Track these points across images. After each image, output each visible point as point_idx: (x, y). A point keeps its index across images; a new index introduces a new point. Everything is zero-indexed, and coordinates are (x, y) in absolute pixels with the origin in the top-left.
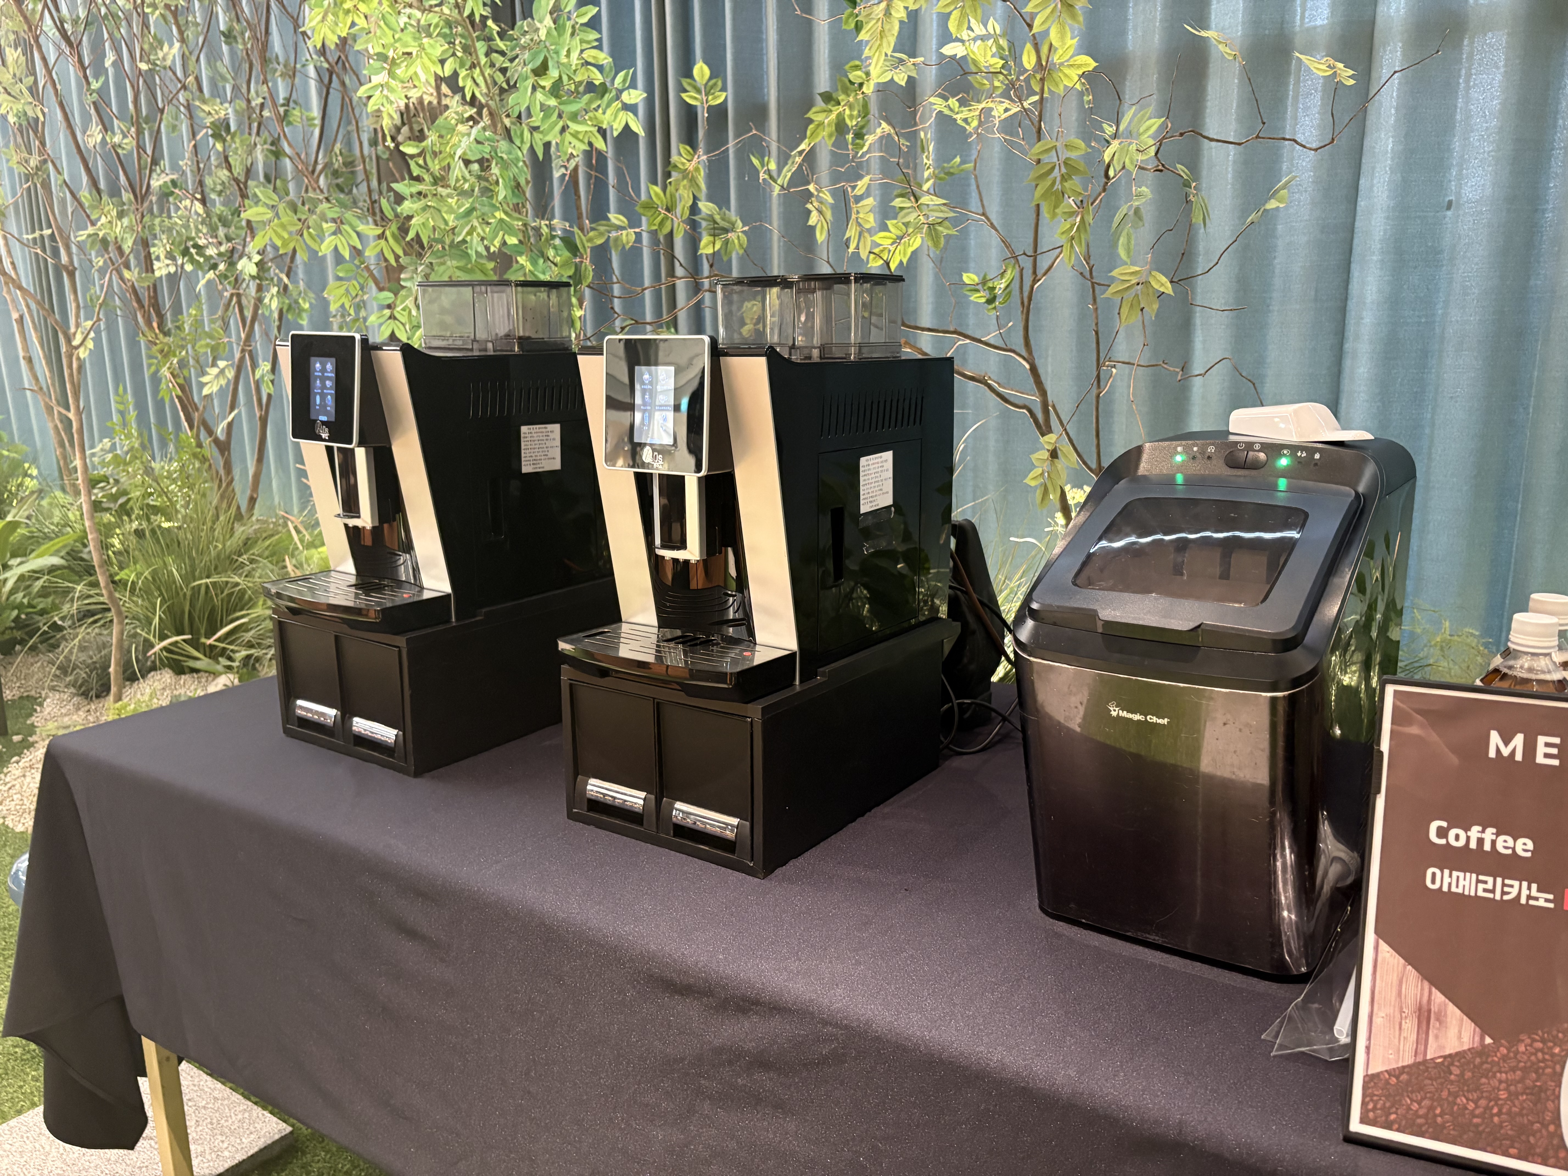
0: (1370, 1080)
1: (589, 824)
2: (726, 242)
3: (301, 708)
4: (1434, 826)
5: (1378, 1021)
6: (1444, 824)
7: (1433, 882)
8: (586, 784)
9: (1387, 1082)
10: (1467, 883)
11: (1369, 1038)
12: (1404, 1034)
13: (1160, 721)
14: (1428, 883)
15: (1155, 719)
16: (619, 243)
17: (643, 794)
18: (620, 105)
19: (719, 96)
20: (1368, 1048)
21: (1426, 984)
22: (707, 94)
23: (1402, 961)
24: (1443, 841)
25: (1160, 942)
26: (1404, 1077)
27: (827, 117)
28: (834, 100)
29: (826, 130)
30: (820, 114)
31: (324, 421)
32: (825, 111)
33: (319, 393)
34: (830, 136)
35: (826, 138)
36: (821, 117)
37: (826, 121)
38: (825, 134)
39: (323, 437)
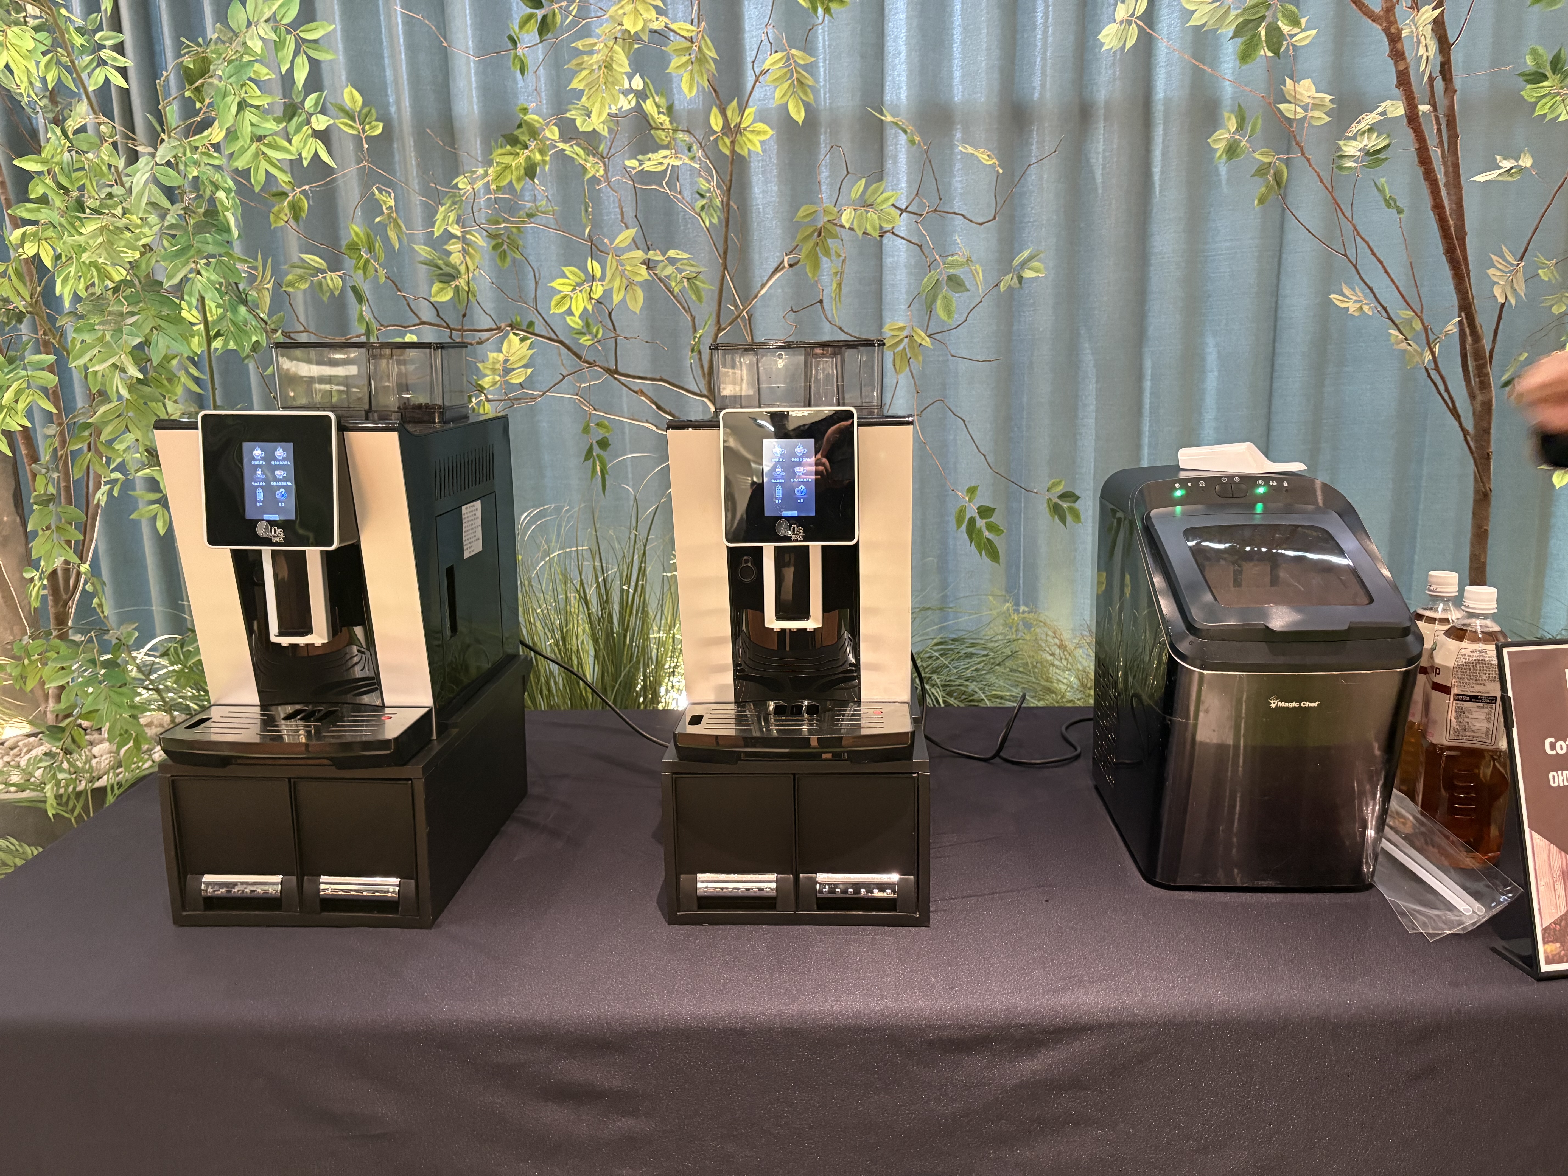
0: (1545, 930)
1: (700, 924)
2: (457, 289)
3: (208, 884)
4: (1548, 741)
5: (1541, 888)
6: (1552, 740)
7: (1554, 782)
8: (695, 881)
9: (1555, 930)
10: (1561, 778)
11: (1539, 903)
12: (1557, 892)
13: (1312, 705)
14: (1552, 784)
15: (1308, 704)
16: (325, 288)
17: (773, 877)
18: (310, 131)
19: (376, 127)
20: (1540, 910)
21: (1563, 853)
22: (362, 123)
23: (1547, 842)
24: (1554, 752)
25: (1273, 885)
26: (1563, 923)
27: (513, 160)
28: (521, 143)
29: (514, 173)
30: (506, 157)
31: (275, 521)
32: (511, 154)
33: (261, 487)
34: (519, 179)
35: (514, 182)
36: (507, 160)
37: (513, 164)
38: (514, 177)
39: (274, 540)
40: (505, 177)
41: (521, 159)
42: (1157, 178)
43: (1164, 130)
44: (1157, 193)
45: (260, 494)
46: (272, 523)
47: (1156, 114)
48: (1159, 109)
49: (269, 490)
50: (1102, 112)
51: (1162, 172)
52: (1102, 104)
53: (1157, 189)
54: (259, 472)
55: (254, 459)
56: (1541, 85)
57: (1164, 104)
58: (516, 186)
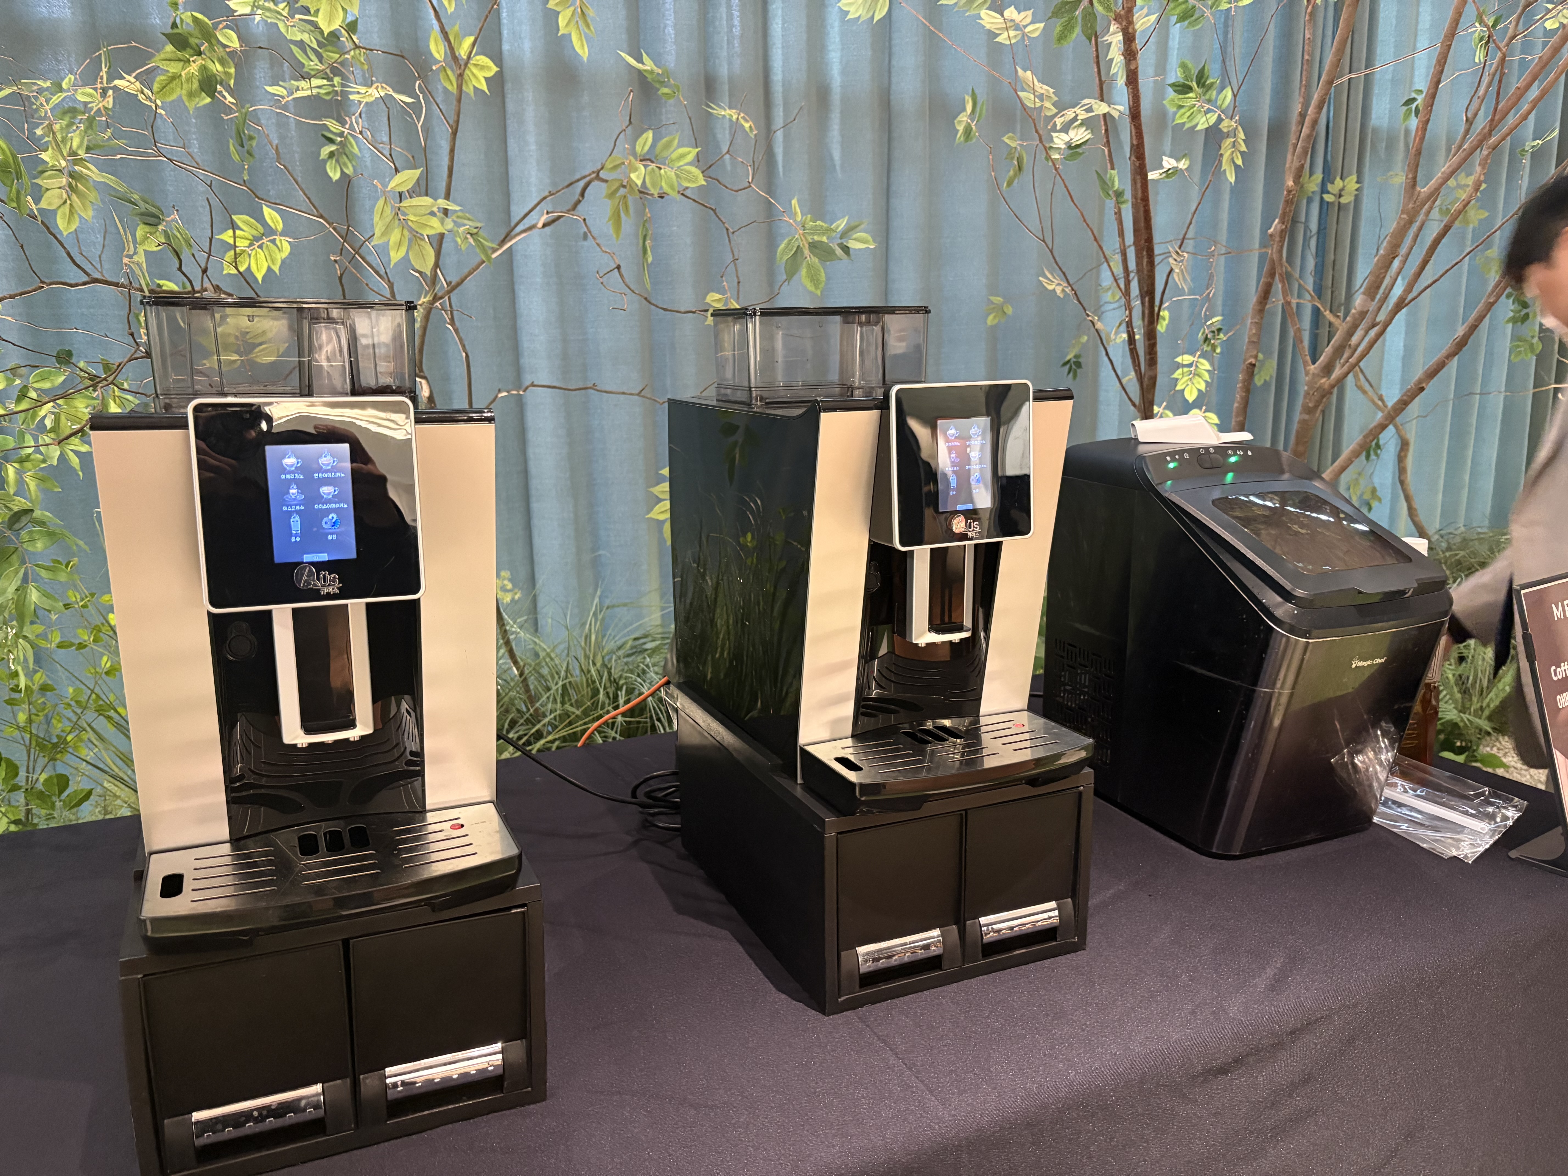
17: (937, 932)
27: (183, 69)
28: (192, 48)
29: (185, 86)
30: (172, 63)
31: (323, 562)
32: (180, 60)
33: (297, 512)
34: (191, 95)
35: (185, 98)
36: (173, 68)
37: (183, 73)
38: (184, 92)
39: (324, 592)
40: (173, 91)
41: (194, 68)
42: (780, 158)
43: (784, 111)
44: (781, 174)
45: (296, 524)
46: (320, 566)
47: (776, 95)
48: (778, 89)
49: (311, 519)
50: (726, 87)
51: (785, 154)
52: (726, 80)
53: (781, 169)
54: (293, 491)
55: (284, 471)
56: (1187, 96)
57: (783, 86)
58: (187, 104)
